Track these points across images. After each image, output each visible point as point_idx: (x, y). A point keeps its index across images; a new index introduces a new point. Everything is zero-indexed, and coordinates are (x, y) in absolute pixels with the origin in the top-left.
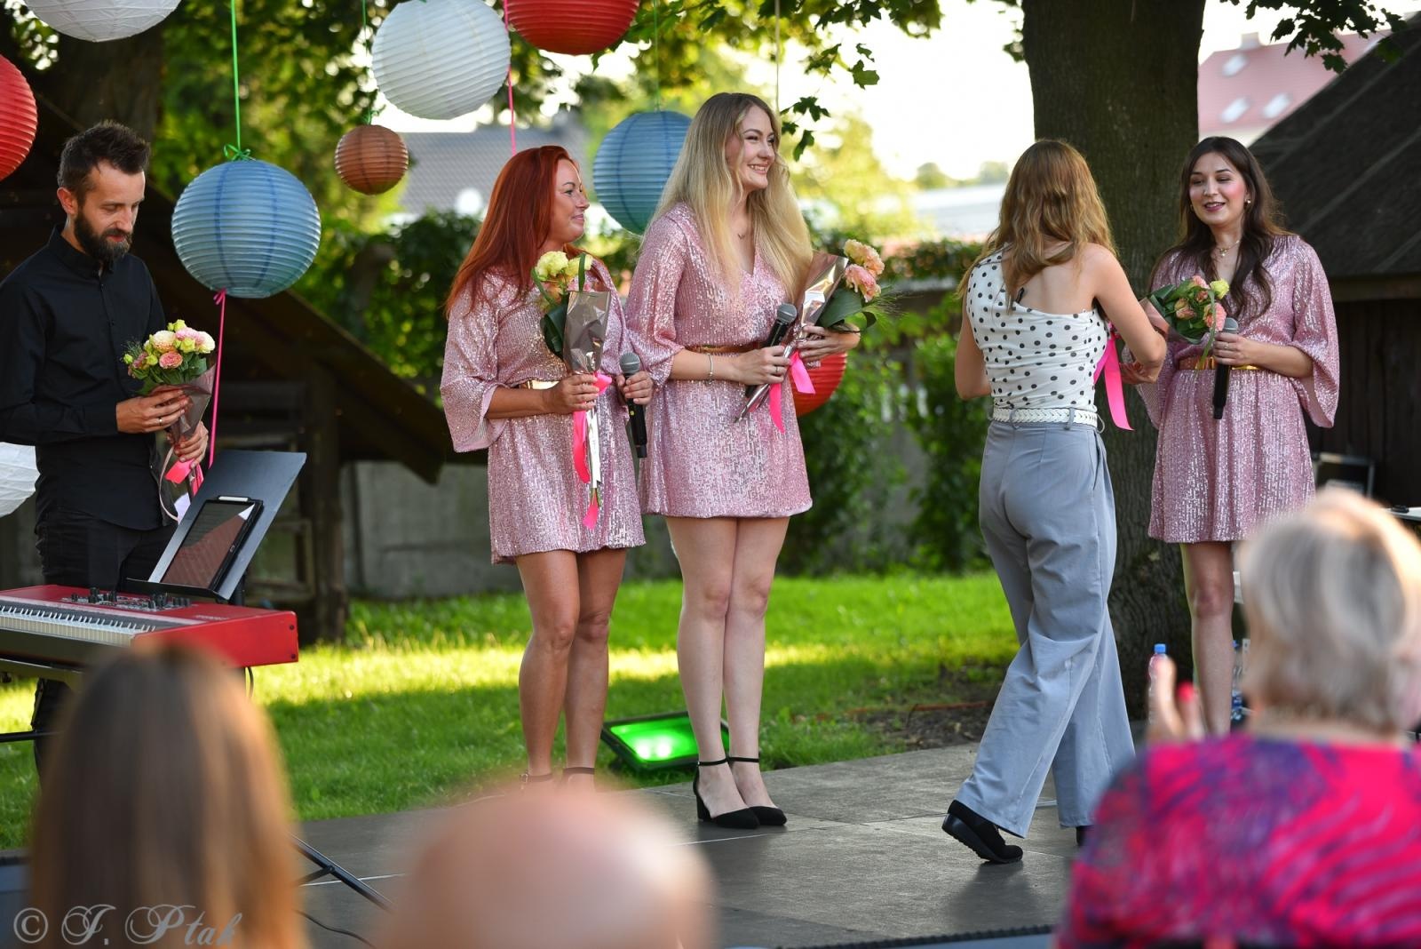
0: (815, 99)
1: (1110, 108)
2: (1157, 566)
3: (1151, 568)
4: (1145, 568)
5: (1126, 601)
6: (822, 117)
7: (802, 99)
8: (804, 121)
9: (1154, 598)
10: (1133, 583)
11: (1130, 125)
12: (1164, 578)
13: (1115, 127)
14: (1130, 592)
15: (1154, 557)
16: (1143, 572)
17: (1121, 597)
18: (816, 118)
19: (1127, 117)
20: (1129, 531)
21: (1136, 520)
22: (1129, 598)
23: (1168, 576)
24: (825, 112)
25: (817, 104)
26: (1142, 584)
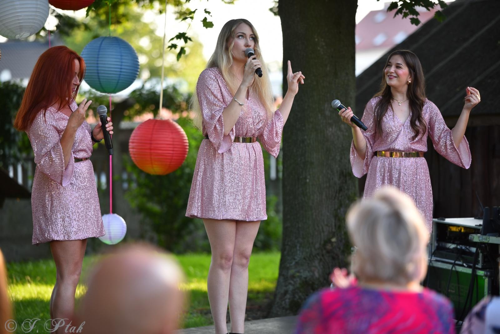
0: (185, 34)
1: (316, 40)
2: (335, 244)
3: (332, 245)
4: (330, 245)
5: (321, 260)
6: (188, 41)
7: (180, 33)
8: (180, 43)
9: (333, 258)
10: (324, 252)
11: (325, 47)
12: (338, 250)
13: (319, 48)
14: (323, 255)
15: (334, 240)
16: (329, 247)
17: (319, 257)
18: (186, 42)
19: (324, 44)
20: (322, 228)
21: (326, 223)
22: (322, 258)
23: (339, 248)
24: (190, 39)
25: (186, 35)
26: (328, 252)
